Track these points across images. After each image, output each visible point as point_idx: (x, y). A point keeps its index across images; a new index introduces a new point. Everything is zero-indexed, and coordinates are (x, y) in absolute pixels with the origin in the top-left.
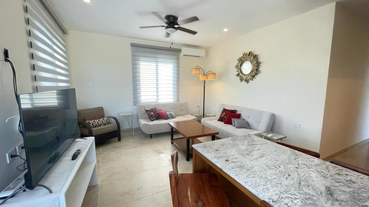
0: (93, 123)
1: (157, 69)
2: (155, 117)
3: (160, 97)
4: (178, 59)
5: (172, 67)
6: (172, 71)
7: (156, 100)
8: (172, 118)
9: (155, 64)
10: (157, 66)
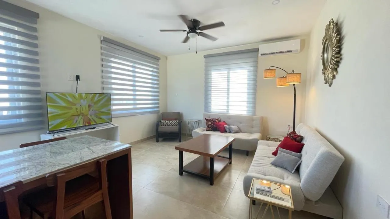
0: (164, 123)
1: (228, 77)
2: (211, 127)
3: (230, 108)
4: (256, 62)
5: (247, 73)
6: (246, 77)
7: (226, 111)
8: (230, 132)
9: (226, 72)
10: (229, 73)
